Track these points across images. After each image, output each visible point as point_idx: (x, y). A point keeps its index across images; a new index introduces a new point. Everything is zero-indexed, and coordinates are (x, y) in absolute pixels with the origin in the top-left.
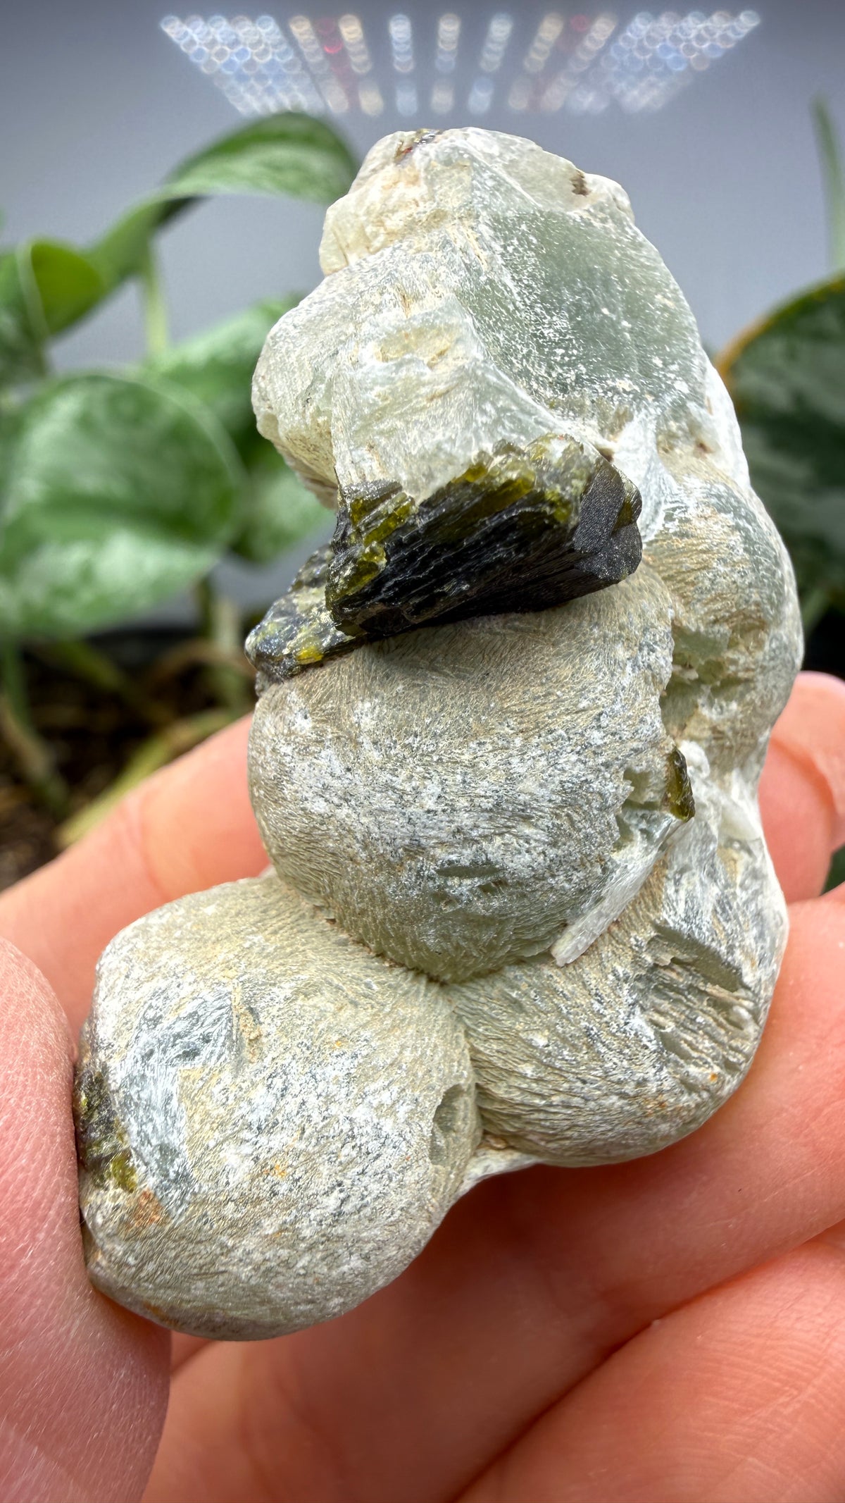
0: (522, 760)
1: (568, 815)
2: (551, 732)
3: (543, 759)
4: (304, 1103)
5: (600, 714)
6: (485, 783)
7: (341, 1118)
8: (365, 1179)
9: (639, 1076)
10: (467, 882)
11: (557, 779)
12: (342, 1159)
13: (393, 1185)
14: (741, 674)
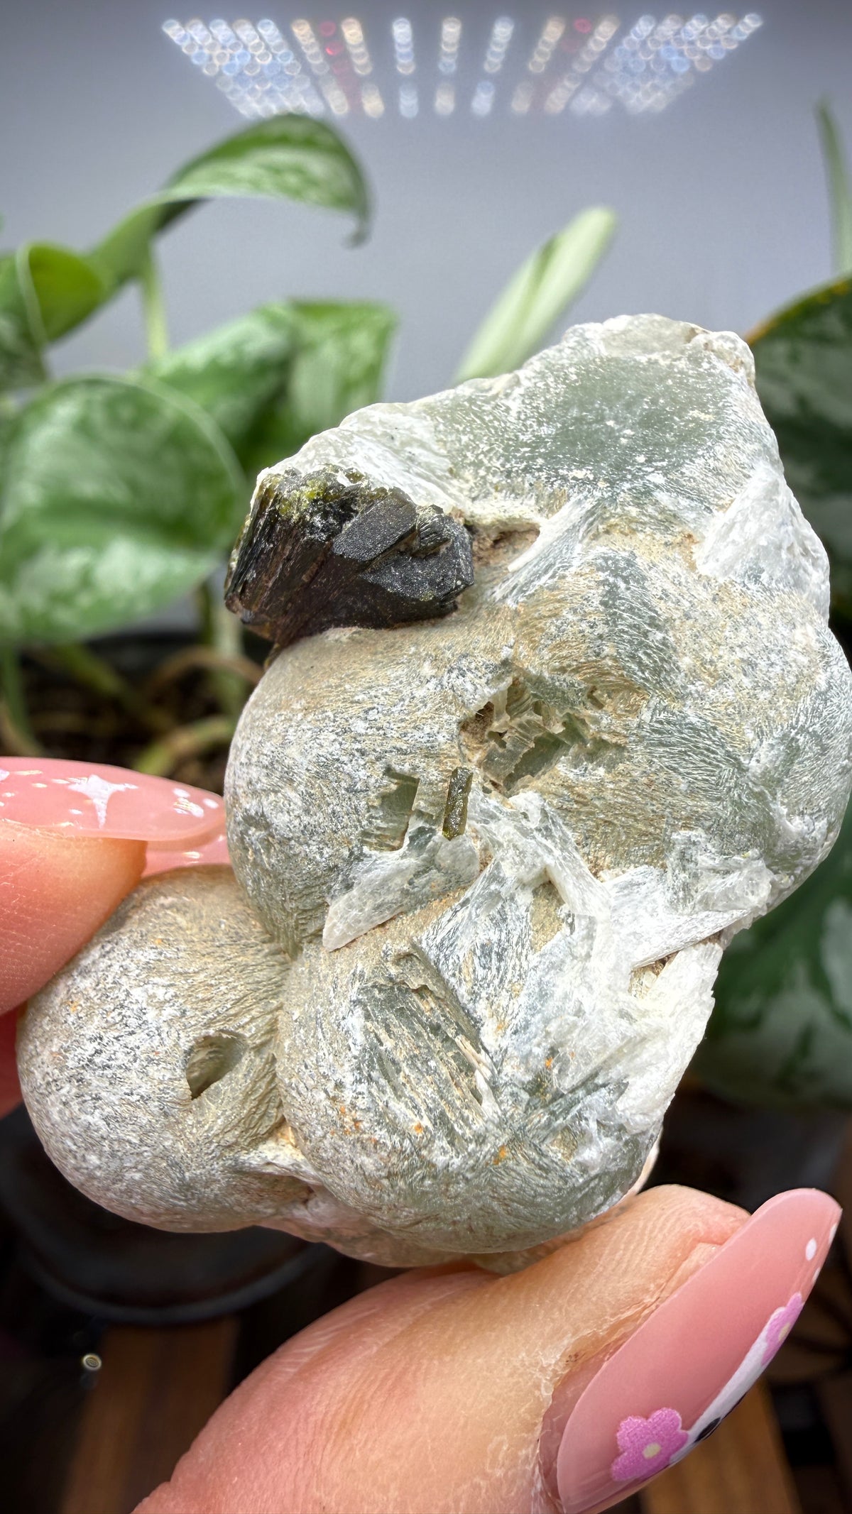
0: (296, 731)
1: (320, 787)
3: (311, 732)
4: (110, 966)
5: (373, 708)
6: (268, 744)
7: (124, 988)
8: (117, 1046)
9: (337, 1077)
10: (256, 832)
11: (315, 752)
12: (109, 1019)
13: (136, 1065)
14: (606, 737)
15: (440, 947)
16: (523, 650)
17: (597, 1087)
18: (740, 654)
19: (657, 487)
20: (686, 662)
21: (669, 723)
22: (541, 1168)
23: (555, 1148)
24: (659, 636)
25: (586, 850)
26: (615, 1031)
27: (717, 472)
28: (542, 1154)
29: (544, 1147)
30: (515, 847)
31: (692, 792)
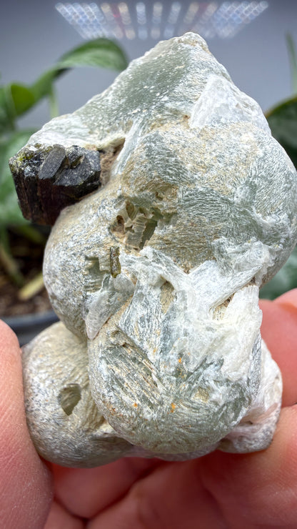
0: (52, 255)
1: (65, 274)
2: (59, 244)
3: (56, 254)
5: (75, 235)
8: (33, 402)
9: (102, 392)
11: (59, 261)
14: (168, 211)
15: (125, 324)
16: (126, 189)
17: (208, 365)
18: (214, 154)
19: (166, 102)
20: (189, 166)
21: (191, 195)
22: (194, 408)
23: (197, 398)
24: (173, 159)
25: (179, 263)
26: (206, 337)
27: (190, 86)
28: (192, 402)
29: (192, 399)
30: (143, 271)
31: (212, 222)
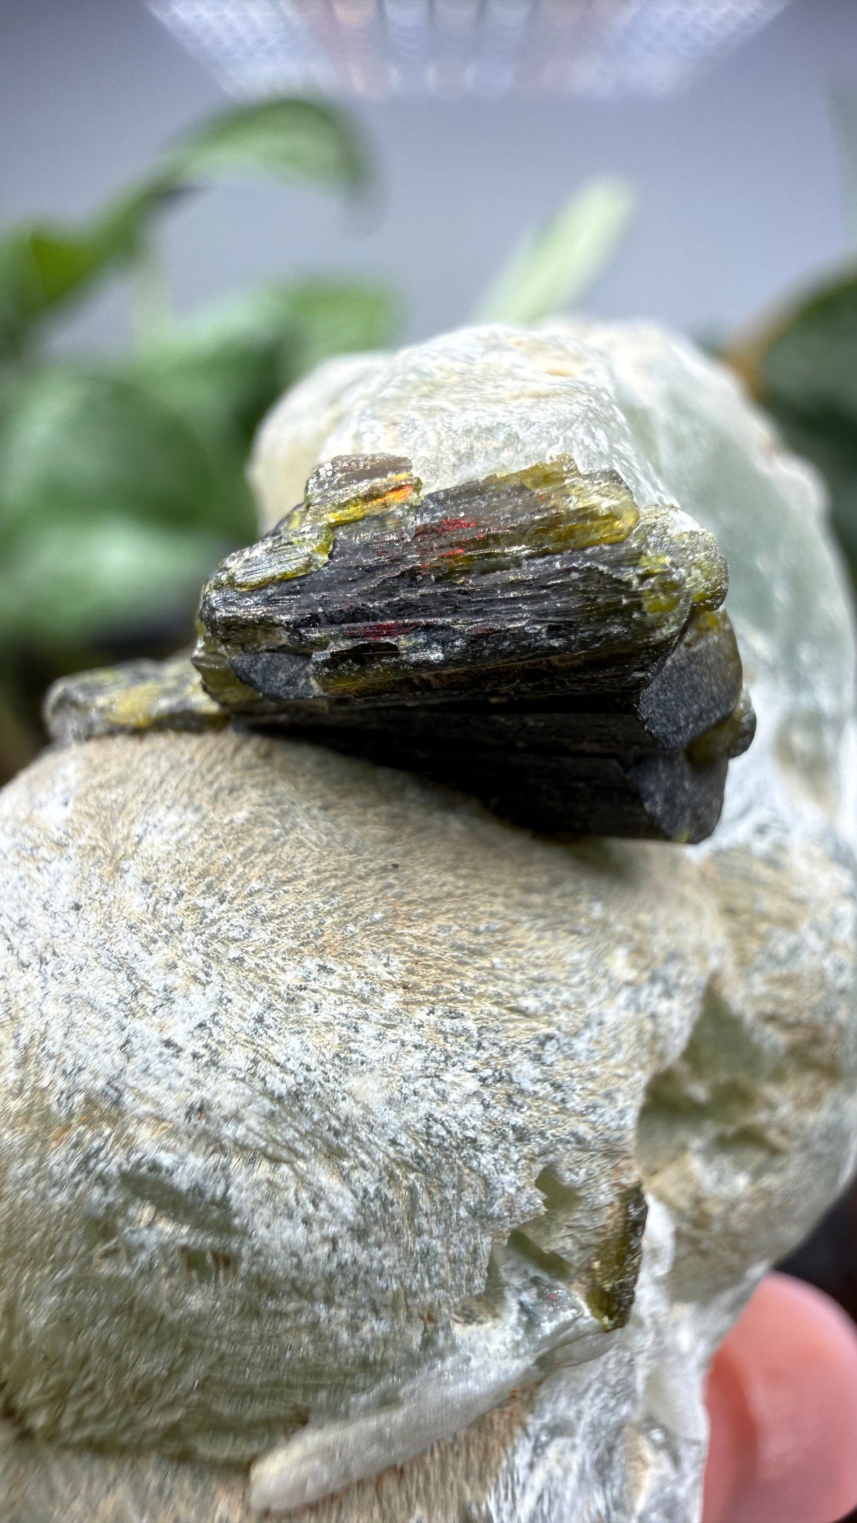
0: (380, 1037)
1: (411, 1189)
2: (454, 1015)
3: (420, 1055)
5: (548, 1038)
6: (294, 1041)
10: (166, 1227)
11: (424, 1107)
14: (772, 1134)
